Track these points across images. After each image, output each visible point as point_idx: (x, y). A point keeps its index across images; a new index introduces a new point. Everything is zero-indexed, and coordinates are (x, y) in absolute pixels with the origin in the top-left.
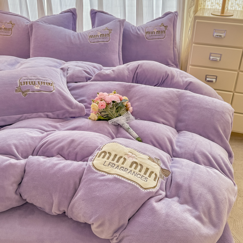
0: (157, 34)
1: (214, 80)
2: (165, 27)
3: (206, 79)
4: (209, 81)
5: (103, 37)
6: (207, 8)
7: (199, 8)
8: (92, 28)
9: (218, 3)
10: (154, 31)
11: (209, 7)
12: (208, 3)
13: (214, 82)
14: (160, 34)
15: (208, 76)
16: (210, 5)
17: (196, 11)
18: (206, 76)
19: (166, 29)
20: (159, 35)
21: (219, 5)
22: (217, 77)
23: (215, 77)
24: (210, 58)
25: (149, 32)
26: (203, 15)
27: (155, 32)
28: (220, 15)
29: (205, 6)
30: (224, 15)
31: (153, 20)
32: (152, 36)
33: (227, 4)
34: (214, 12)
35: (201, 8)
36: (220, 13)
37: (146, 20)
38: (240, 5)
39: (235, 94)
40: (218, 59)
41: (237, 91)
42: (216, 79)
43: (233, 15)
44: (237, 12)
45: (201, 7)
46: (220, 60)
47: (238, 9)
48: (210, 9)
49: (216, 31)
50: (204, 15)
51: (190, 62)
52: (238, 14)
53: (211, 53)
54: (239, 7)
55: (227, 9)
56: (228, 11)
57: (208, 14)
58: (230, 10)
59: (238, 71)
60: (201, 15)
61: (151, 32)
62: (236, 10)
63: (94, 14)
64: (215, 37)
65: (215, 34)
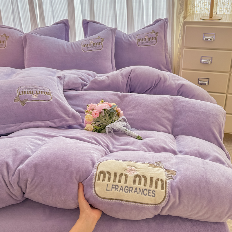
0: (148, 40)
1: (207, 83)
2: (156, 33)
3: (198, 82)
4: (201, 84)
5: (96, 46)
6: (196, 14)
7: (188, 14)
8: (85, 38)
9: (206, 9)
10: (145, 38)
11: (199, 13)
12: (197, 8)
13: (207, 85)
14: (151, 40)
15: (200, 79)
16: (199, 10)
17: (185, 17)
18: (199, 79)
19: (157, 36)
20: (151, 42)
21: (208, 10)
22: (209, 80)
23: (208, 80)
24: (201, 62)
25: (140, 39)
26: (192, 21)
27: (147, 38)
28: (208, 19)
29: (194, 12)
30: (213, 19)
31: (144, 27)
32: (143, 42)
33: (216, 9)
34: (203, 17)
35: (190, 14)
36: (209, 17)
37: (137, 27)
38: (229, 10)
39: (228, 95)
40: (210, 61)
41: (230, 92)
42: (209, 82)
43: (221, 19)
44: (225, 16)
45: (190, 12)
46: (211, 63)
47: (227, 13)
48: (200, 14)
49: (205, 35)
50: (194, 20)
51: (182, 66)
52: (227, 18)
53: (202, 57)
54: (228, 11)
55: (215, 13)
56: (217, 16)
57: (197, 19)
58: (219, 14)
59: (230, 73)
60: (191, 20)
61: (142, 39)
62: (225, 14)
63: (86, 24)
64: (205, 41)
65: (205, 38)
